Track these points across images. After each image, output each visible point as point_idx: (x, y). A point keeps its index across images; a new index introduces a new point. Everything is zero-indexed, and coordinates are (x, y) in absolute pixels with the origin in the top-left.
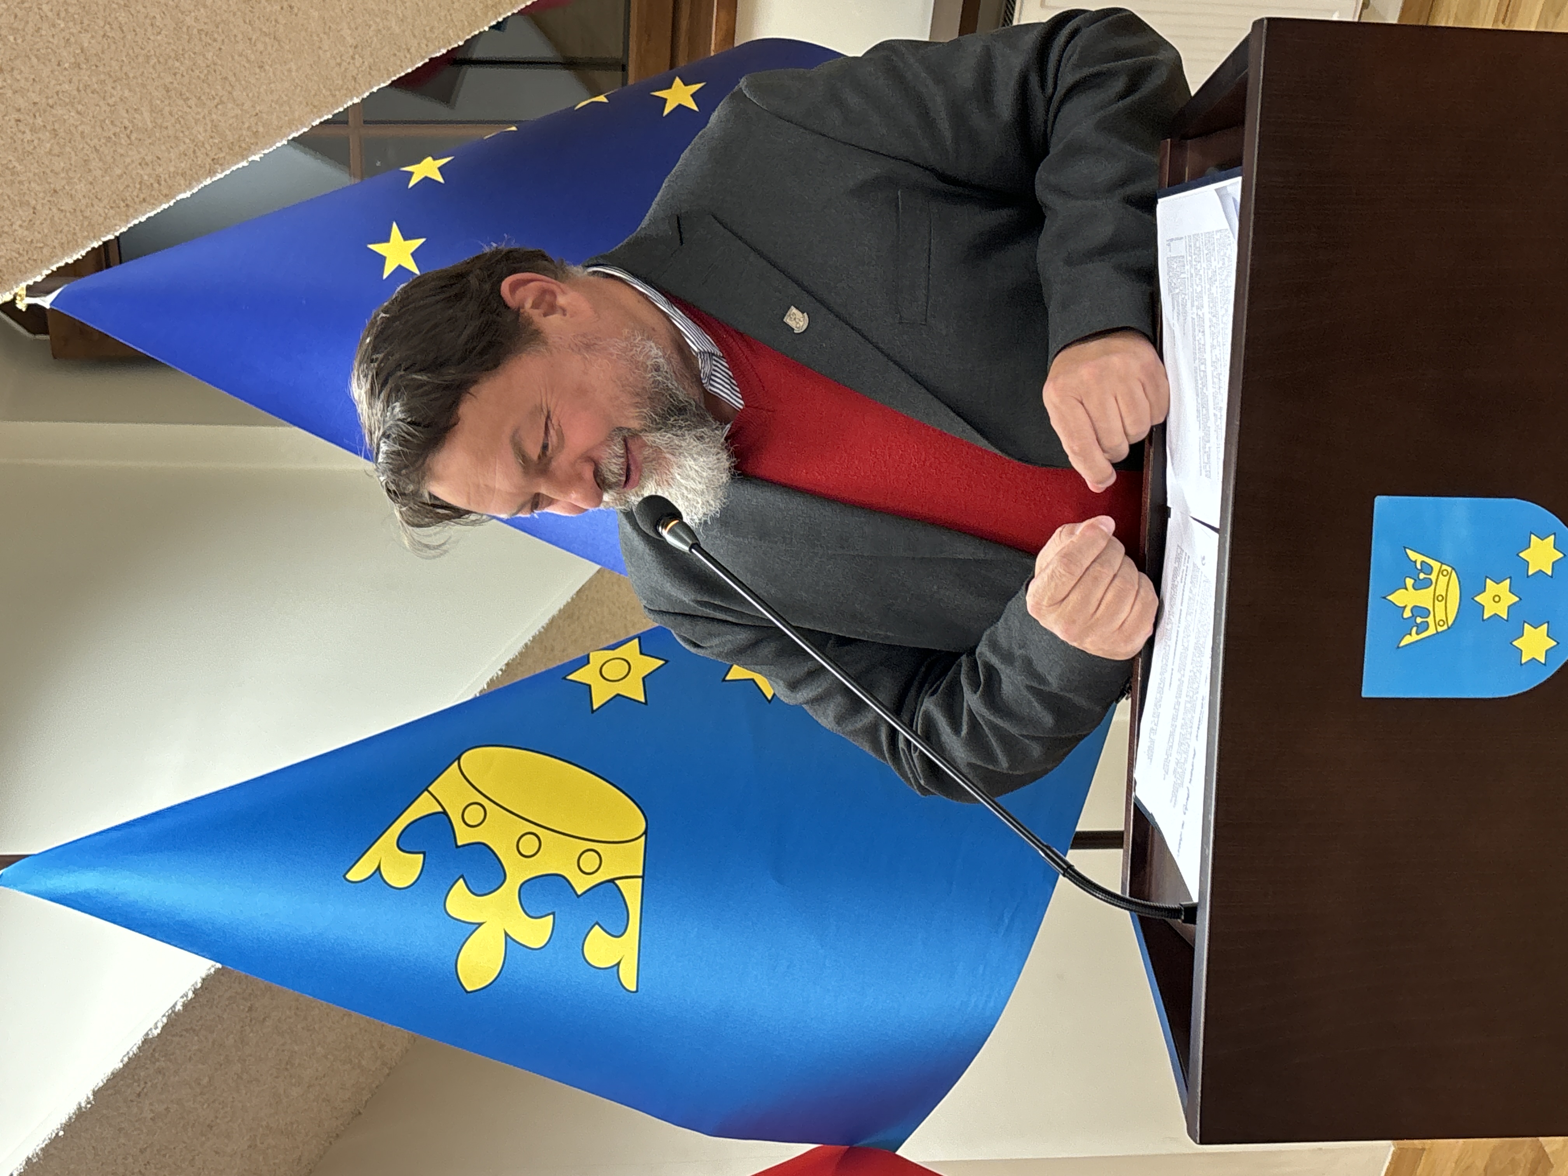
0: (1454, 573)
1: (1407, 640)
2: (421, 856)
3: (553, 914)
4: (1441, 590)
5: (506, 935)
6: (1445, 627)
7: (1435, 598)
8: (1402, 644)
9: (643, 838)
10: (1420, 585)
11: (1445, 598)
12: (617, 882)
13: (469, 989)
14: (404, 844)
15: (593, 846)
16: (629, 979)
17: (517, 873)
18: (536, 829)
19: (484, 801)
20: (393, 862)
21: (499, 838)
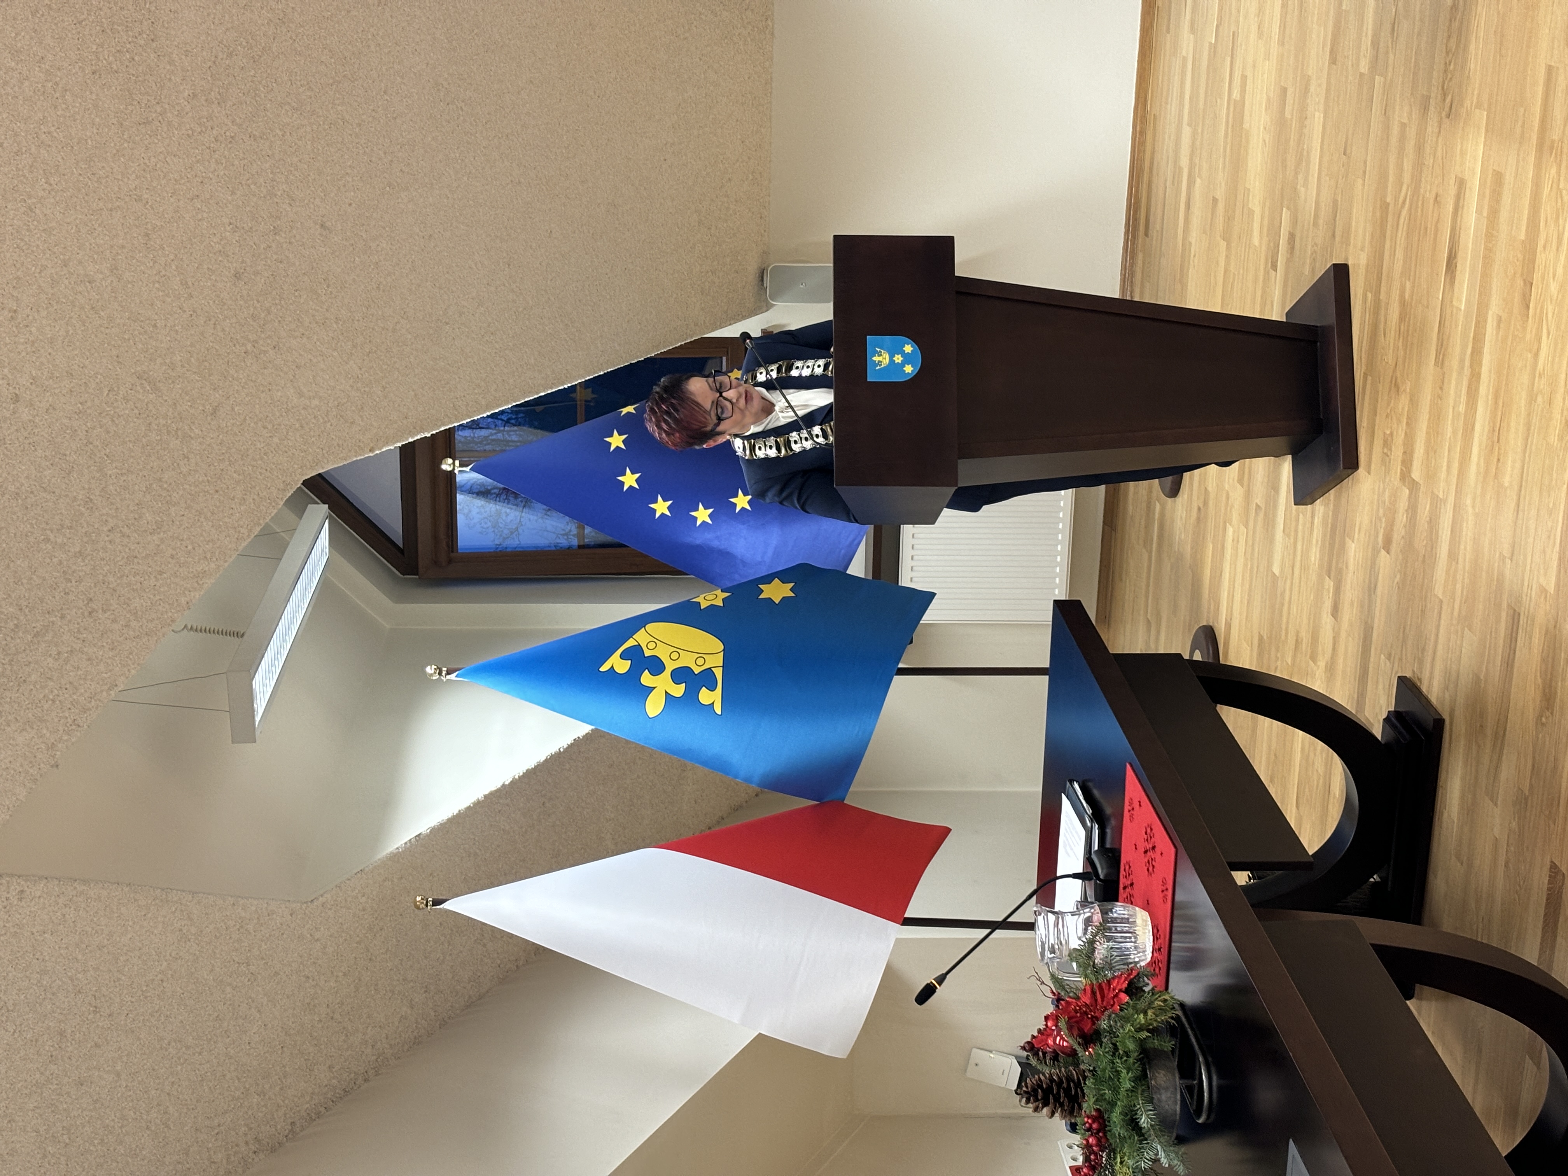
0: (887, 353)
2: (630, 661)
4: (884, 357)
5: (666, 692)
6: (886, 365)
7: (883, 359)
8: (876, 369)
9: (722, 653)
10: (879, 356)
11: (885, 359)
12: (713, 669)
14: (623, 656)
15: (702, 655)
16: (718, 709)
17: (670, 666)
18: (678, 650)
19: (656, 641)
20: (618, 664)
21: (662, 653)
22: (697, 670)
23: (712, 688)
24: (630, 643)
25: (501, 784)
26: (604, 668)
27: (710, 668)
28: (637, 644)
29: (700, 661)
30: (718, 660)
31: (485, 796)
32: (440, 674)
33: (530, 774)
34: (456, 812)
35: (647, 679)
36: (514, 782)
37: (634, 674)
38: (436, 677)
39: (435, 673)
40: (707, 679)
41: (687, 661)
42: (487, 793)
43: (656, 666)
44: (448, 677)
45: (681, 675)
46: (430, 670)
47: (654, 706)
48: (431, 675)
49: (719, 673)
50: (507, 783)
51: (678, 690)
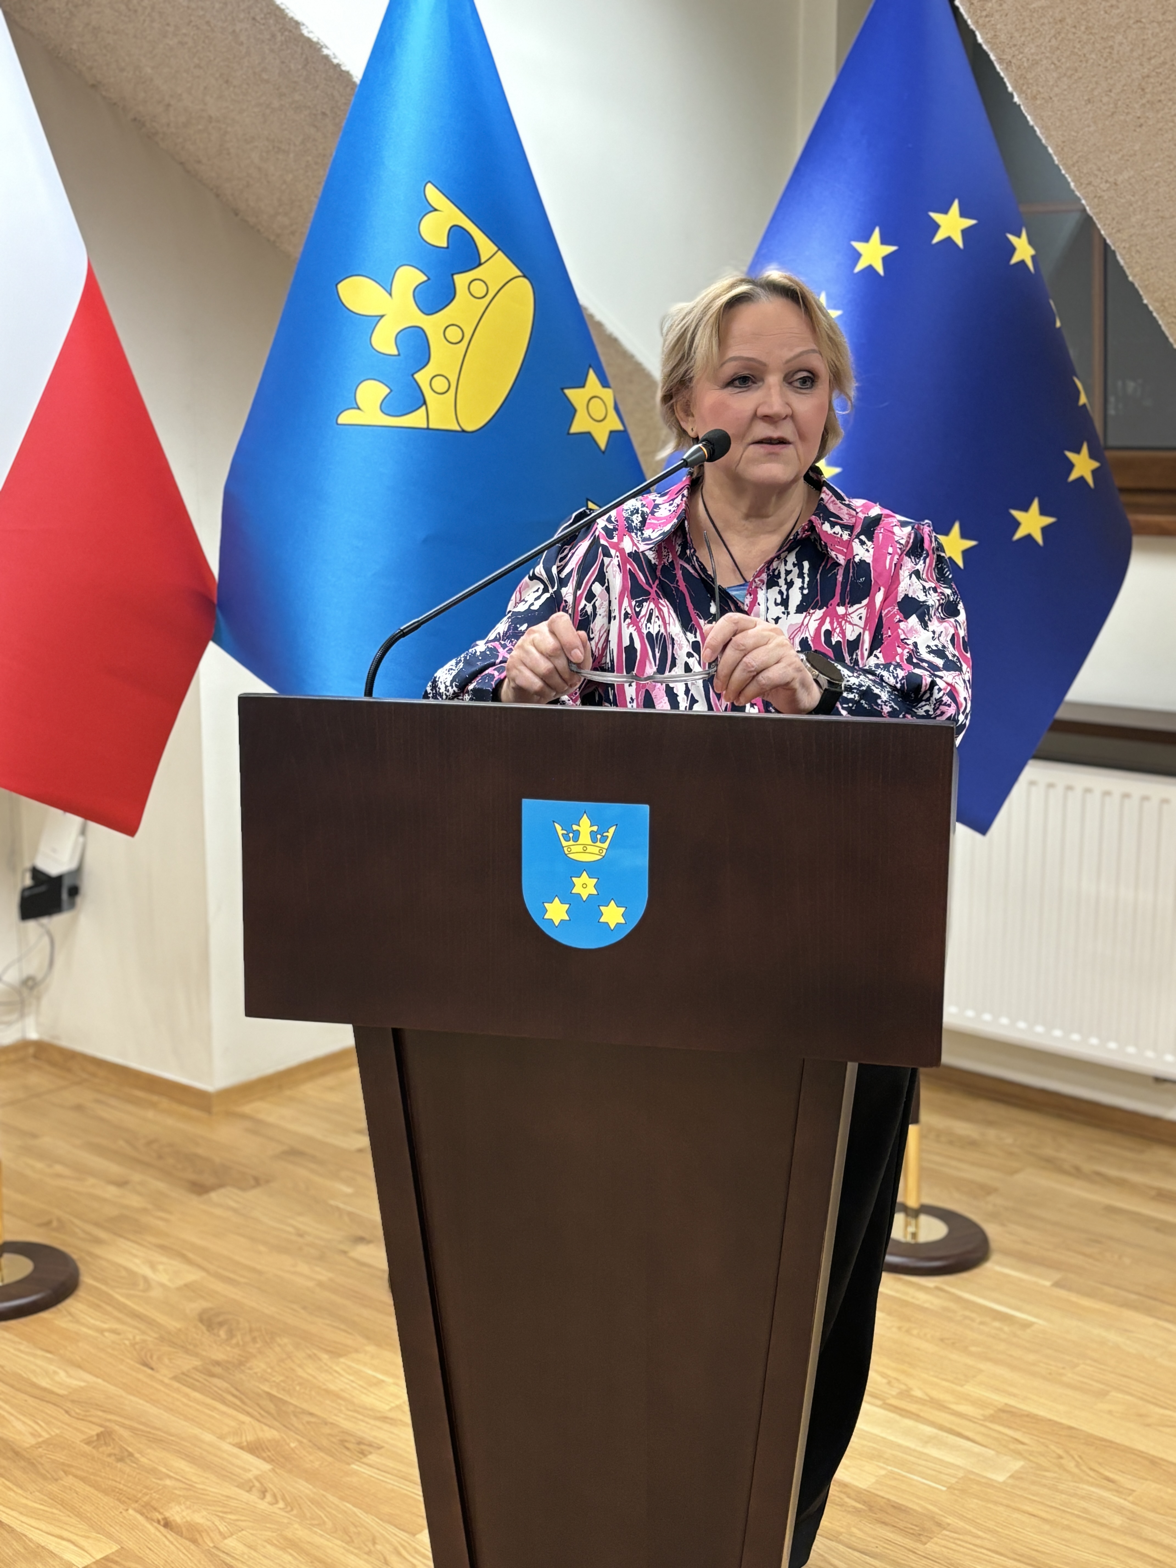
0: (600, 857)
1: (558, 827)
2: (445, 245)
3: (399, 355)
4: (590, 849)
5: (382, 316)
6: (567, 852)
7: (585, 846)
8: (556, 825)
9: (457, 429)
10: (593, 835)
11: (584, 851)
12: (424, 407)
13: (339, 286)
14: (456, 232)
15: (454, 387)
16: (347, 418)
17: (432, 324)
18: (467, 341)
19: (490, 298)
20: (442, 223)
21: (460, 309)
22: (422, 377)
23: (386, 407)
24: (486, 246)
26: (434, 194)
27: (425, 403)
28: (483, 260)
29: (440, 384)
30: (443, 420)
35: (408, 278)
37: (420, 253)
40: (405, 396)
41: (443, 358)
43: (434, 297)
45: (414, 346)
47: (359, 294)
49: (416, 420)
51: (385, 341)
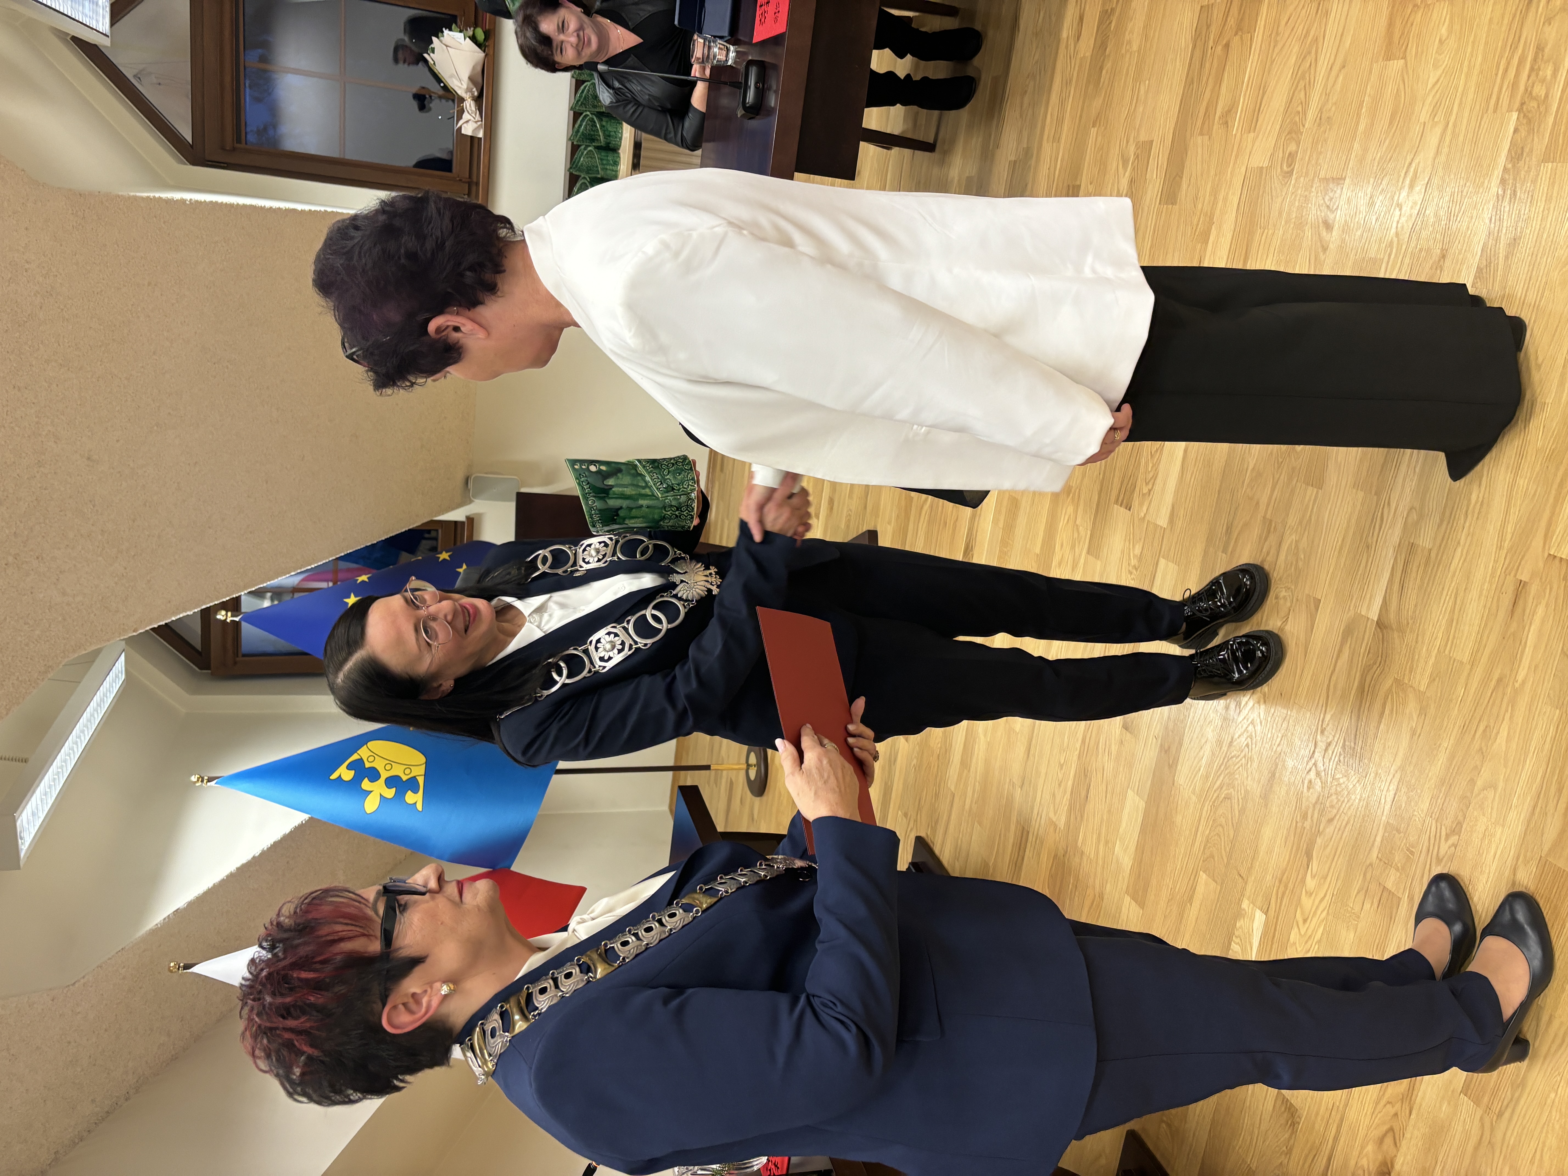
2: (354, 771)
5: (380, 795)
9: (425, 764)
12: (417, 777)
15: (409, 767)
16: (419, 807)
17: (384, 775)
18: (391, 762)
19: (374, 755)
20: (345, 773)
21: (379, 765)
22: (404, 778)
23: (416, 791)
24: (355, 757)
25: (252, 856)
26: (334, 776)
27: (415, 777)
28: (359, 757)
29: (408, 771)
30: (421, 770)
31: (238, 869)
32: (202, 781)
33: (276, 845)
34: (210, 885)
35: (366, 784)
36: (263, 853)
37: (356, 781)
38: (199, 784)
39: (198, 780)
40: (412, 785)
41: (398, 771)
42: (239, 865)
43: (374, 775)
44: (209, 784)
45: (392, 781)
46: (194, 778)
47: (371, 805)
48: (195, 782)
49: (421, 780)
50: (257, 855)
51: (390, 793)
